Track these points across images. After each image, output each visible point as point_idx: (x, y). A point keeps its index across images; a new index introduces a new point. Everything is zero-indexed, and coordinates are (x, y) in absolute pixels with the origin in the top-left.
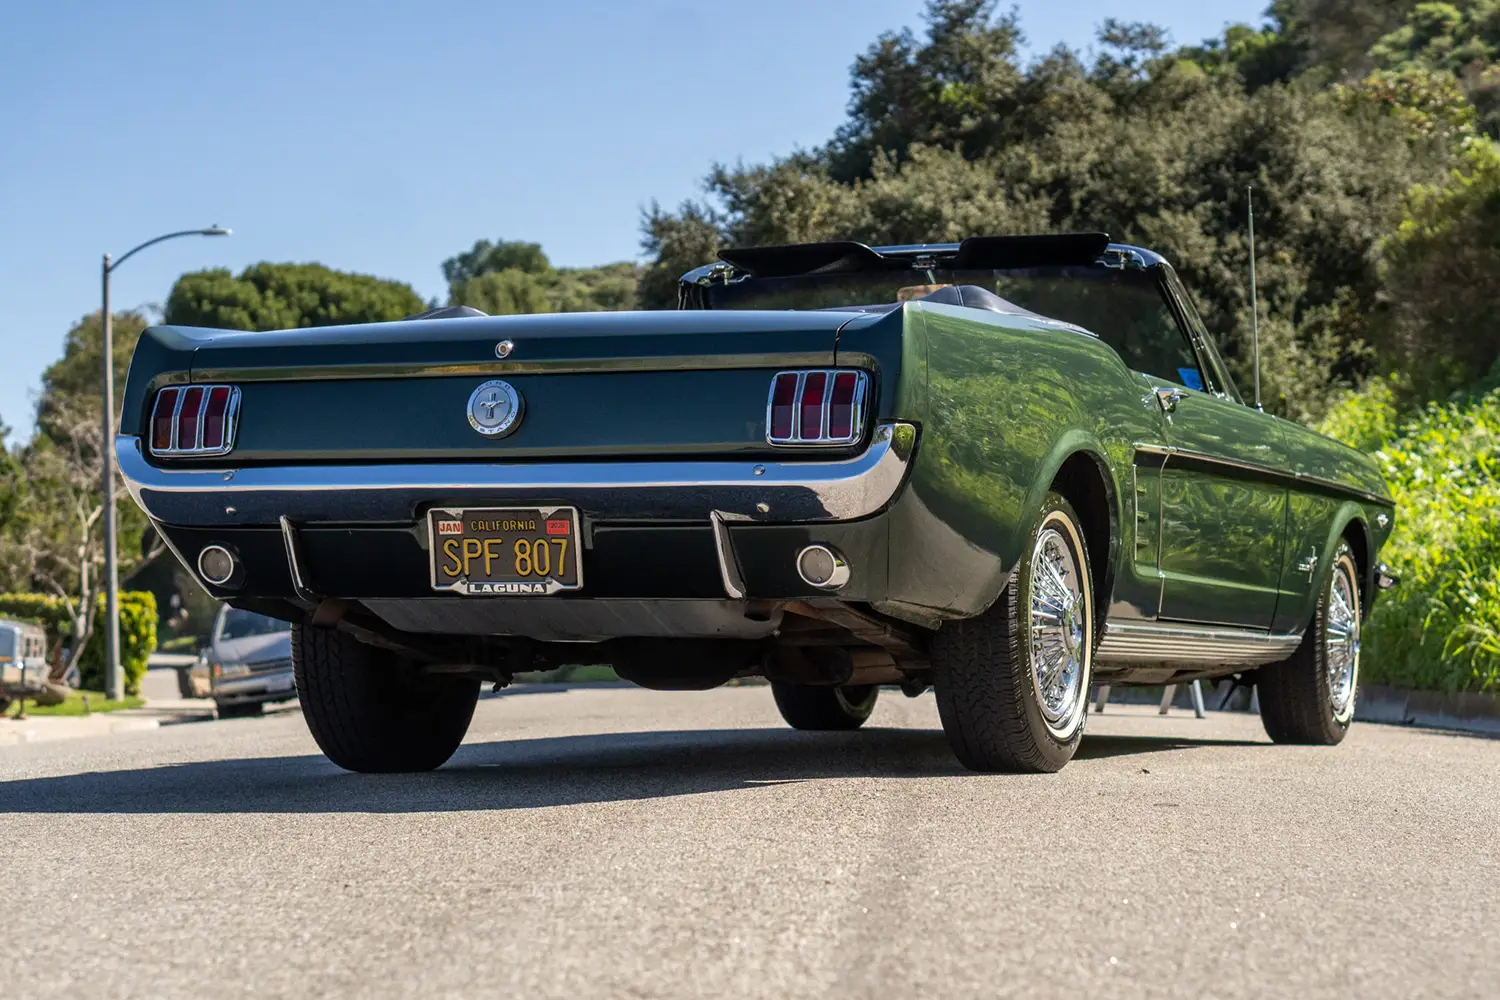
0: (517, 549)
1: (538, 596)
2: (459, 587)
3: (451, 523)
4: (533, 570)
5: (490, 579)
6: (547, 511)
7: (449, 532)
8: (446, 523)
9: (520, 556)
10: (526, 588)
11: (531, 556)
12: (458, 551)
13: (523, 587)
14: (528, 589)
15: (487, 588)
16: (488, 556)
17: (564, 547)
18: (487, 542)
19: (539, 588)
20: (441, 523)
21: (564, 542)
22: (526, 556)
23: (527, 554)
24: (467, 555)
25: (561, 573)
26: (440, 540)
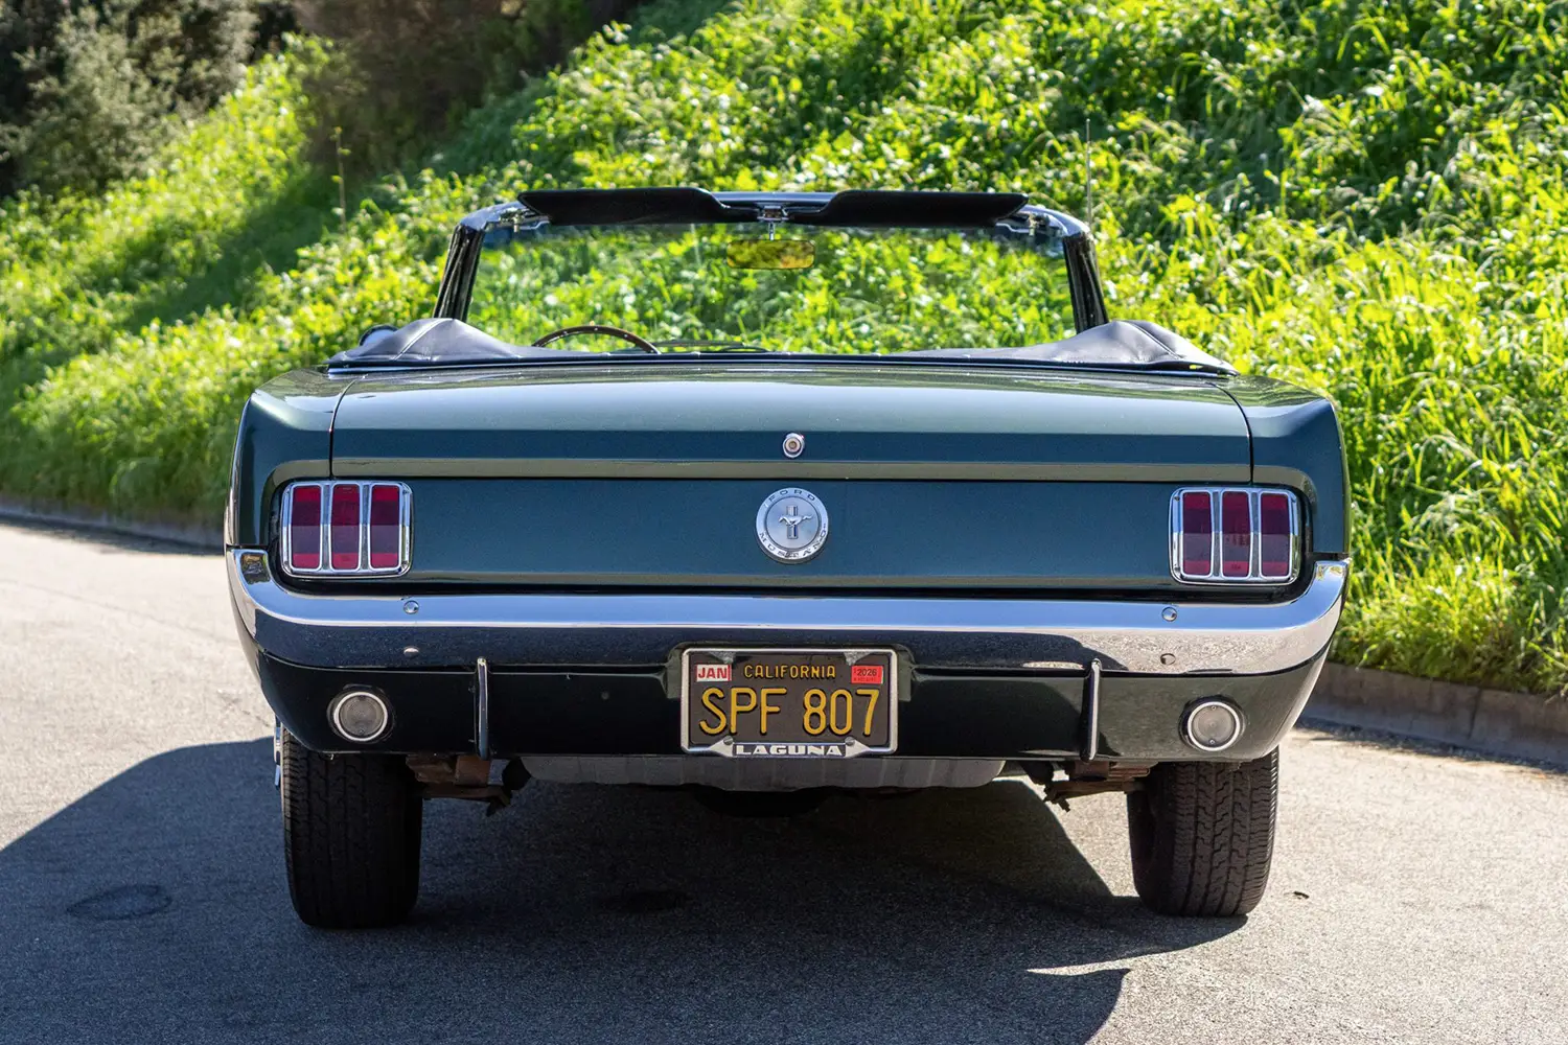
0: (807, 700)
1: (833, 759)
2: (722, 748)
3: (715, 667)
4: (828, 727)
5: (764, 737)
6: (852, 654)
7: (711, 679)
8: (707, 667)
9: (811, 710)
10: (816, 750)
11: (827, 709)
12: (722, 703)
13: (812, 749)
14: (821, 752)
15: (761, 750)
16: (765, 709)
17: (873, 701)
18: (764, 692)
19: (835, 750)
20: (700, 667)
21: (875, 694)
22: (820, 710)
23: (818, 706)
24: (735, 708)
25: (867, 732)
26: (696, 689)
